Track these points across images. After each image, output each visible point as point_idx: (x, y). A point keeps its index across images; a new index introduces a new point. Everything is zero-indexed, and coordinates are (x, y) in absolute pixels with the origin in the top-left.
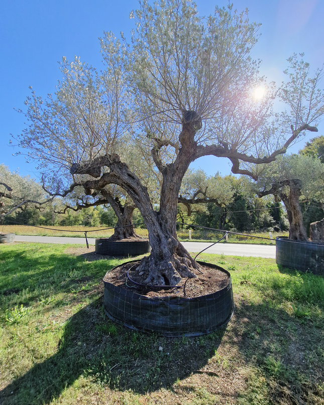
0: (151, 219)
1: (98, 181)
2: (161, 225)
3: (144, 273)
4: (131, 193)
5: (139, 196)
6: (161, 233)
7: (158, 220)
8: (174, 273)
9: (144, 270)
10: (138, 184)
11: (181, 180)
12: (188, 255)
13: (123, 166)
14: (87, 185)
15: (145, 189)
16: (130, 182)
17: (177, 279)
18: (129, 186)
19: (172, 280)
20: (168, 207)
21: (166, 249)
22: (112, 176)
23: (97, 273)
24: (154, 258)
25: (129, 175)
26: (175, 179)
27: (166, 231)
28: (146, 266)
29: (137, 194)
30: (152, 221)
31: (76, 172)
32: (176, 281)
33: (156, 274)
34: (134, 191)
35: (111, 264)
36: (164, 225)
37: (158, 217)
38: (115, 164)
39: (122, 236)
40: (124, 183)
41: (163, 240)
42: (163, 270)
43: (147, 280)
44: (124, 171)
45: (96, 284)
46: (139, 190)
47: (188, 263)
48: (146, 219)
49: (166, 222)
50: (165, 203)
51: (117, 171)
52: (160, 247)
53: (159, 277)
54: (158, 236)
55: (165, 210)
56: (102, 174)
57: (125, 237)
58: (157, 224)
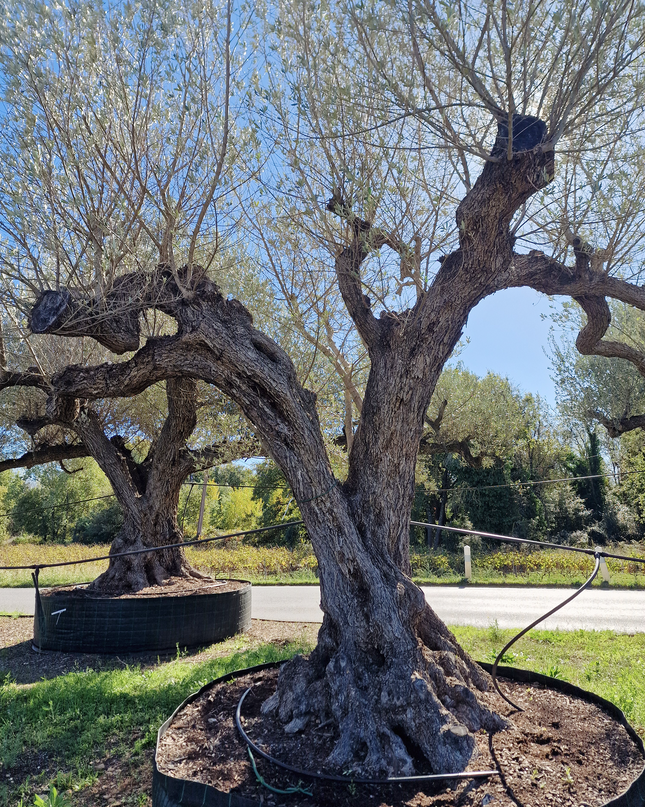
0: (331, 511)
1: (126, 366)
2: (361, 530)
3: (307, 725)
4: (262, 415)
5: (291, 425)
6: (366, 564)
7: (352, 515)
8: (443, 720)
9: (307, 713)
10: (291, 378)
11: (440, 368)
12: (453, 640)
13: (235, 314)
14: (69, 383)
15: (309, 400)
16: (264, 371)
17: (461, 745)
18: (255, 386)
19: (442, 750)
20: (384, 466)
21: (395, 623)
22: (188, 347)
23: (76, 732)
24: (350, 659)
25: (259, 347)
26: (420, 363)
27: (382, 556)
28: (313, 694)
29: (285, 419)
30: (335, 519)
31: (58, 324)
32: (460, 750)
33: (372, 727)
34: (274, 406)
35: (117, 690)
36: (374, 533)
37: (350, 503)
38: (204, 304)
39: (139, 577)
40: (239, 375)
41: (378, 589)
42: (394, 709)
43: (338, 755)
44: (241, 330)
45: (87, 782)
46: (292, 403)
47: (462, 671)
48: (311, 510)
49: (379, 522)
50: (374, 450)
51: (210, 332)
52: (367, 617)
53: (383, 737)
54: (357, 574)
55: (375, 475)
56: (143, 343)
57: (152, 581)
58: (350, 529)
